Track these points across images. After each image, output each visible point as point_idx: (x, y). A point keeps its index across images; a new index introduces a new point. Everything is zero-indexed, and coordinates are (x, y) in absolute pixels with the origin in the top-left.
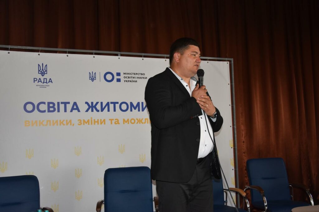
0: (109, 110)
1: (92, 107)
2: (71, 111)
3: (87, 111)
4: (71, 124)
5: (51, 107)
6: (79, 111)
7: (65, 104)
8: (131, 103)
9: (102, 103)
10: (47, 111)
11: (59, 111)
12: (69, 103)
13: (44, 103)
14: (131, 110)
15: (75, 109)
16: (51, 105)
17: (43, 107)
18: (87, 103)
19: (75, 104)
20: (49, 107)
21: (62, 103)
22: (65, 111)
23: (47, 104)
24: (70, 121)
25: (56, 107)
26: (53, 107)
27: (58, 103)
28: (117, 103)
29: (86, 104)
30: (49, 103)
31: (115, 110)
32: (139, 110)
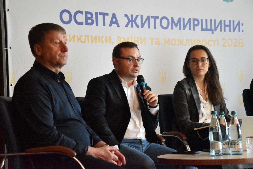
0: (149, 27)
1: (131, 21)
2: (110, 25)
3: (127, 26)
4: (110, 42)
5: (89, 18)
6: (118, 26)
7: (104, 15)
8: (172, 19)
9: (142, 16)
10: (84, 23)
11: (97, 24)
12: (107, 14)
13: (81, 12)
14: (172, 28)
15: (114, 23)
16: (89, 16)
17: (81, 18)
18: (126, 15)
19: (114, 16)
20: (87, 18)
21: (101, 14)
22: (104, 25)
23: (84, 13)
24: (110, 38)
25: (94, 18)
26: (91, 18)
27: (96, 13)
28: (158, 17)
29: (126, 18)
30: (87, 13)
31: (155, 27)
32: (180, 29)
